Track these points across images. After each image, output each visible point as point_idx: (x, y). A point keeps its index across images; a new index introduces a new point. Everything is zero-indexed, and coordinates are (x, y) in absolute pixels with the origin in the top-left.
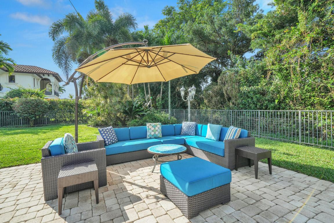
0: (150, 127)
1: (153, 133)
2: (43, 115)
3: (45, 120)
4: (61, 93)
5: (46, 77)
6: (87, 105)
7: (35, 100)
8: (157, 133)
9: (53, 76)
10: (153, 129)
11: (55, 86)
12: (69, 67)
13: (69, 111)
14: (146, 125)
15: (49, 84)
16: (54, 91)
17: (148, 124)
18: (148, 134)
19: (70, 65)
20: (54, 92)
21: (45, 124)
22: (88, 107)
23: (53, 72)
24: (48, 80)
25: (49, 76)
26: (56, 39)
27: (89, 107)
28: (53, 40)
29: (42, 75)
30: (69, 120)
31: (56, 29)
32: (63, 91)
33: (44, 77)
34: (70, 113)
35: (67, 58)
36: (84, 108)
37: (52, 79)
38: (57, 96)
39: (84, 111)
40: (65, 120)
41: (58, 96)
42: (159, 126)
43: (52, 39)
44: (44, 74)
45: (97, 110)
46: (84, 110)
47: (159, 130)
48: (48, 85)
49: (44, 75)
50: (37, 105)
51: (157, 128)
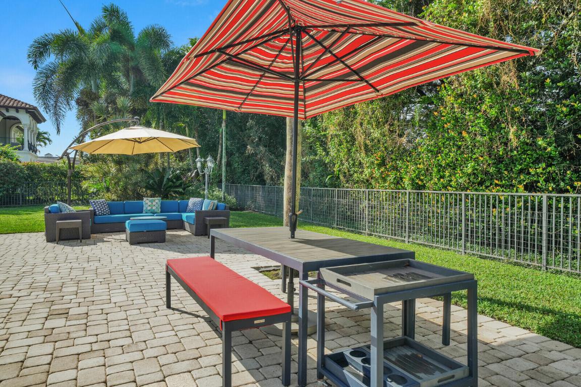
0: (147, 201)
1: (149, 208)
2: (14, 189)
3: (19, 198)
4: (41, 145)
5: (12, 113)
6: (89, 175)
7: (4, 164)
8: (154, 208)
9: (27, 112)
10: (150, 203)
11: (30, 131)
12: (61, 111)
13: (59, 184)
14: (143, 200)
15: (17, 127)
16: (28, 141)
17: (145, 199)
18: (144, 208)
19: (63, 109)
20: (29, 144)
21: (19, 204)
22: (90, 177)
23: (26, 104)
24: (15, 119)
25: (17, 112)
26: (40, 66)
27: (93, 177)
28: (35, 68)
29: (4, 111)
30: (59, 199)
31: (40, 49)
32: (47, 141)
33: (7, 114)
34: (62, 187)
35: (57, 97)
36: (85, 179)
37: (25, 119)
38: (34, 154)
39: (85, 185)
40: (53, 199)
41: (35, 151)
42: (157, 201)
43: (33, 67)
44: (7, 108)
45: (105, 182)
46: (84, 181)
47: (157, 206)
48: (14, 129)
49: (7, 111)
50: (7, 173)
51: (154, 203)
